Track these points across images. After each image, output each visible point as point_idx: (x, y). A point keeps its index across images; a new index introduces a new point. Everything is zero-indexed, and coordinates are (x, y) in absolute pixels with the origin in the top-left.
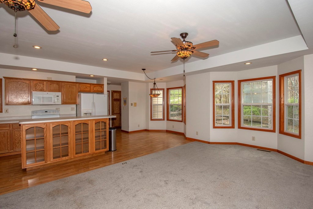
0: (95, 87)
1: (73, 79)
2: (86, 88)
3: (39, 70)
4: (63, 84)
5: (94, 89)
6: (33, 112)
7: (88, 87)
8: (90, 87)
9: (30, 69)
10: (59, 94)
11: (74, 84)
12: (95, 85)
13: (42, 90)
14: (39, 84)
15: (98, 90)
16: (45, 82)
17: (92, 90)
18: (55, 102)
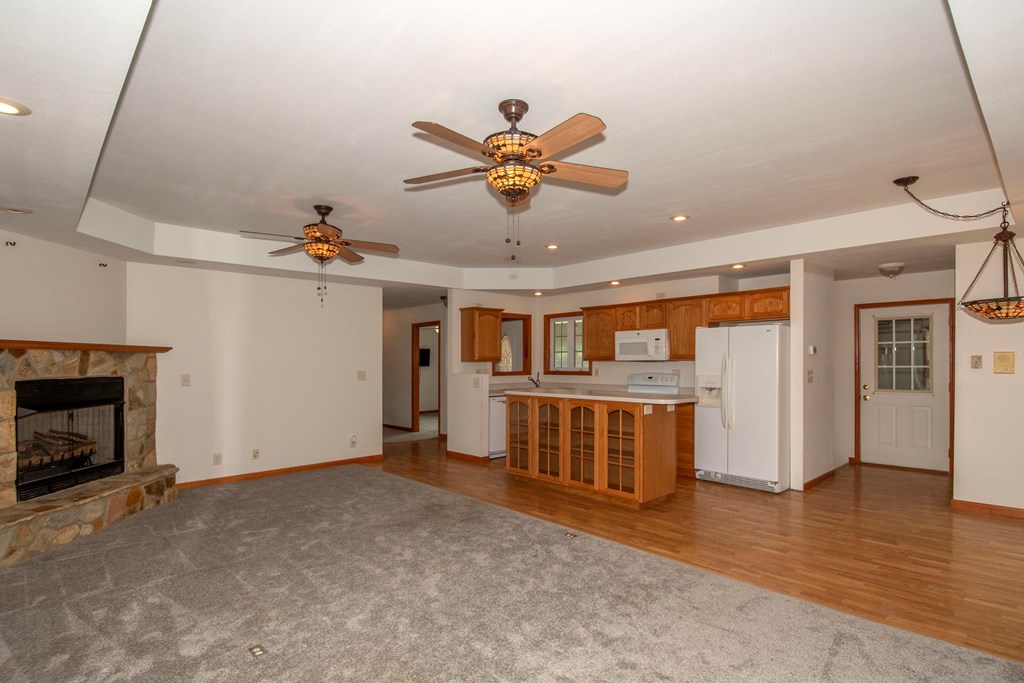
0: (756, 300)
1: (711, 285)
2: (730, 307)
3: (624, 282)
4: (671, 306)
5: (752, 308)
6: (632, 377)
7: (734, 305)
8: (742, 304)
9: (607, 285)
10: (662, 333)
11: (697, 301)
12: (757, 296)
13: (632, 328)
14: (628, 314)
15: (769, 310)
16: (638, 308)
17: (747, 314)
18: (652, 354)
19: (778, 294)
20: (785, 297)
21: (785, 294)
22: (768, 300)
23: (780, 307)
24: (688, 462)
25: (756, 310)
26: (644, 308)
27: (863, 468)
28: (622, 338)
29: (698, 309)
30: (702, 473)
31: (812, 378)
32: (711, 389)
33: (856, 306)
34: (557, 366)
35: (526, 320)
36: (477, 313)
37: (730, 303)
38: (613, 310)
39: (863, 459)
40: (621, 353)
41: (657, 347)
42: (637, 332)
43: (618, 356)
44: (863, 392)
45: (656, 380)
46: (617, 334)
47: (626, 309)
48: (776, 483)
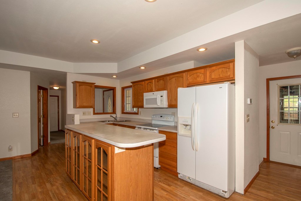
0: (214, 71)
1: (190, 65)
2: (198, 76)
4: (168, 78)
5: (211, 76)
7: (201, 75)
8: (204, 74)
10: (164, 93)
11: (181, 74)
12: (214, 68)
13: (151, 91)
14: (150, 84)
15: (221, 76)
16: (154, 80)
17: (208, 80)
18: (159, 104)
19: (226, 65)
20: (231, 66)
21: (231, 64)
22: (220, 70)
23: (229, 74)
24: (174, 167)
25: (213, 77)
26: (156, 80)
27: (271, 164)
28: (147, 96)
29: (181, 79)
30: (182, 176)
31: (249, 119)
32: (186, 125)
33: (267, 79)
34: (127, 110)
35: (113, 89)
36: (78, 84)
37: (198, 74)
38: (144, 82)
39: (271, 159)
40: (146, 104)
41: (161, 101)
42: (153, 92)
43: (145, 106)
44: (271, 124)
45: (164, 118)
46: (145, 94)
47: (149, 81)
48: (226, 192)
